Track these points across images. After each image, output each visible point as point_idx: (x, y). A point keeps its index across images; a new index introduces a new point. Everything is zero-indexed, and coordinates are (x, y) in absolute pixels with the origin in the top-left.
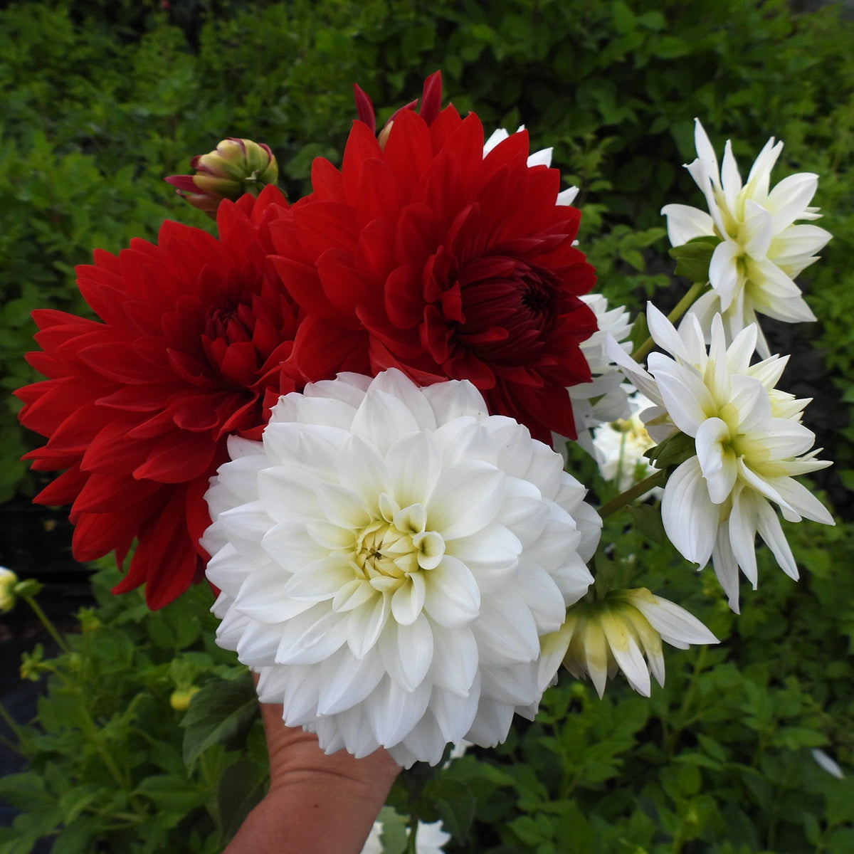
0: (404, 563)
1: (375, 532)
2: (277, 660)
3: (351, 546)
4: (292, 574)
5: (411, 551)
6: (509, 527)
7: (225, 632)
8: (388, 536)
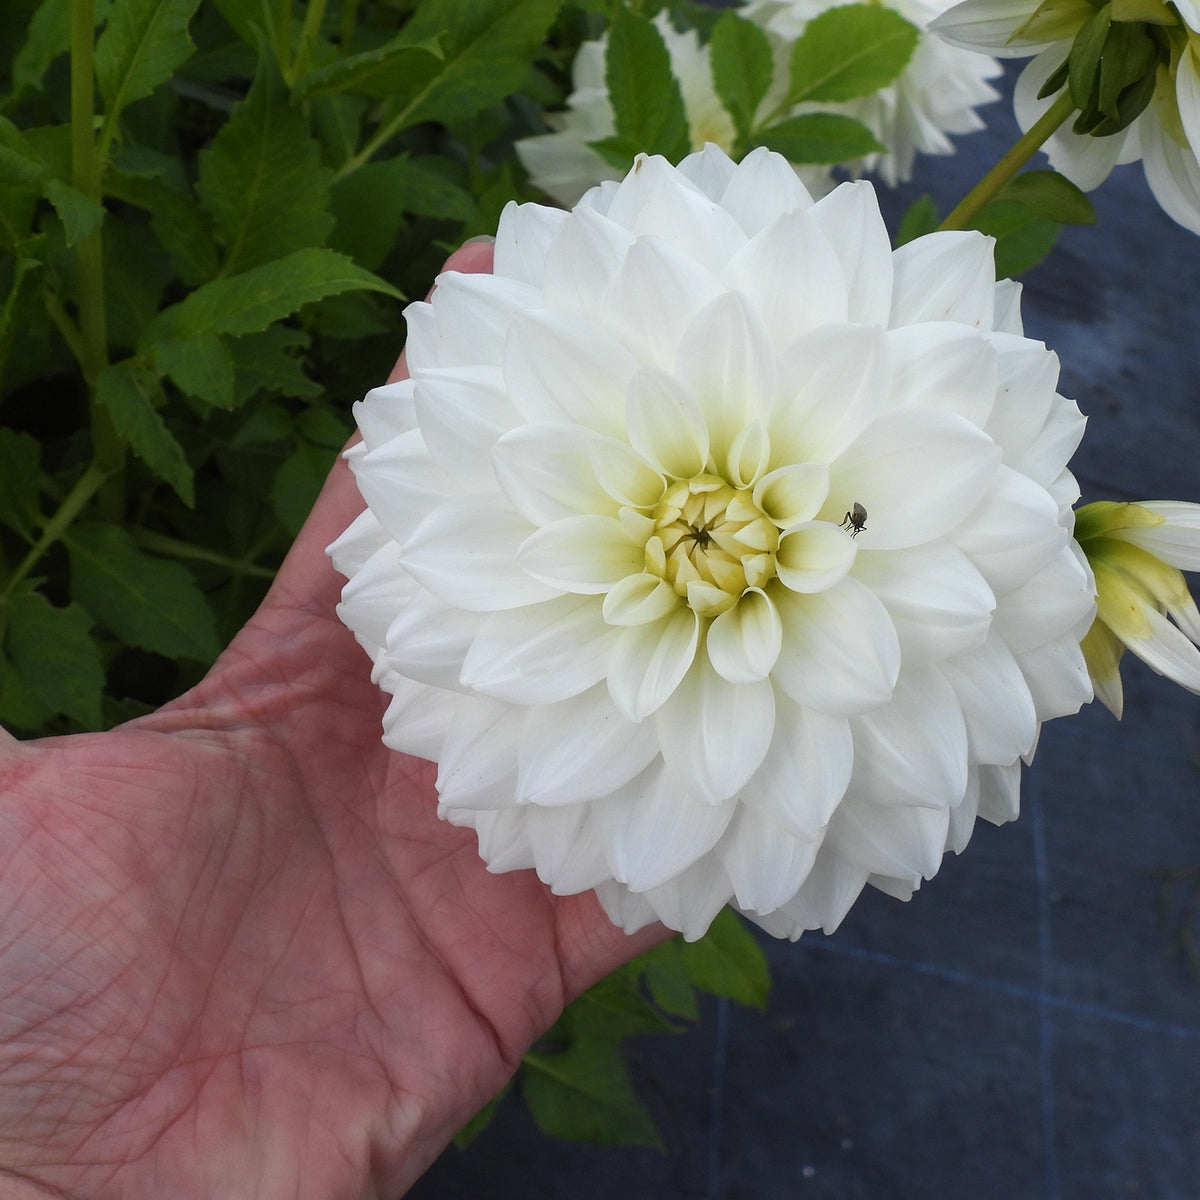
0: (755, 568)
1: (705, 494)
2: (465, 679)
3: (649, 507)
4: (538, 528)
5: (766, 549)
6: (968, 555)
7: (358, 596)
8: (735, 509)
